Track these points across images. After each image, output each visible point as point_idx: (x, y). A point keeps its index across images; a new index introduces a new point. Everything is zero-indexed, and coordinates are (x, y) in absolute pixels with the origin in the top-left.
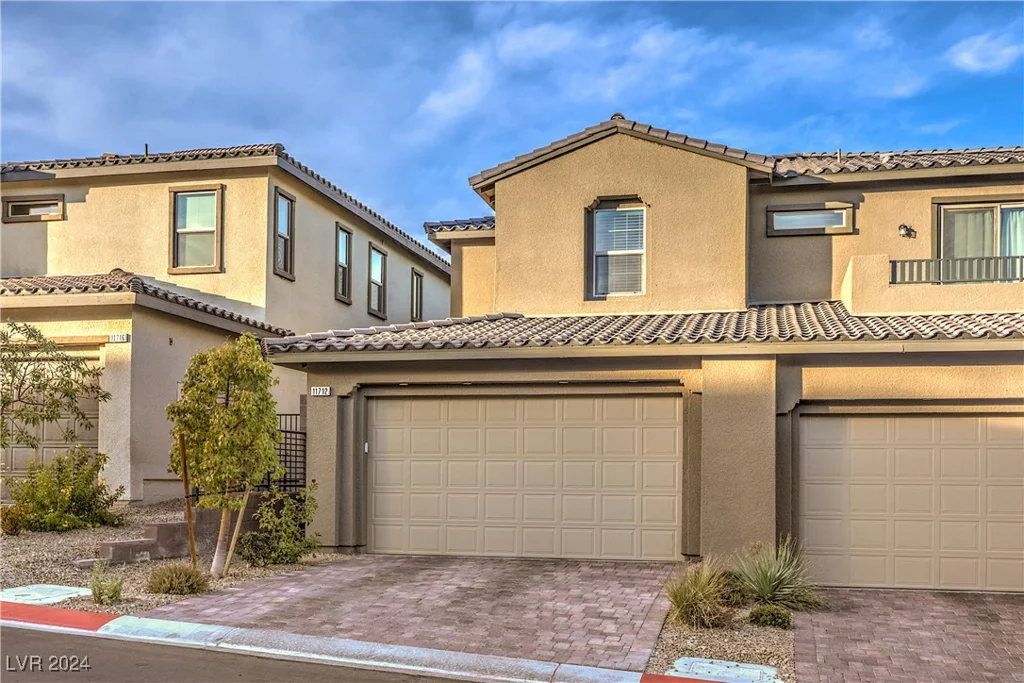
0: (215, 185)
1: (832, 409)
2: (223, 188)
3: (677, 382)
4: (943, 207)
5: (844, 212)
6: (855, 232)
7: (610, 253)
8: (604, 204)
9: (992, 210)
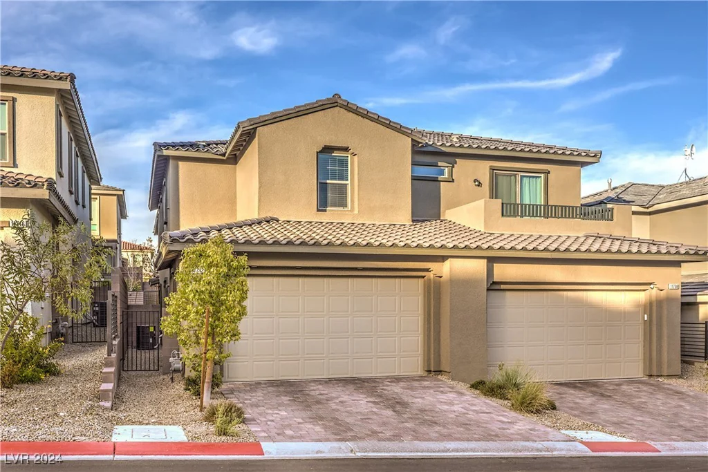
0: (8, 97)
1: (503, 287)
2: (14, 100)
3: (427, 270)
4: (495, 171)
5: (447, 169)
6: (453, 181)
7: (328, 181)
8: (326, 151)
9: (515, 175)
